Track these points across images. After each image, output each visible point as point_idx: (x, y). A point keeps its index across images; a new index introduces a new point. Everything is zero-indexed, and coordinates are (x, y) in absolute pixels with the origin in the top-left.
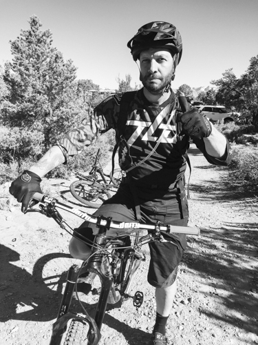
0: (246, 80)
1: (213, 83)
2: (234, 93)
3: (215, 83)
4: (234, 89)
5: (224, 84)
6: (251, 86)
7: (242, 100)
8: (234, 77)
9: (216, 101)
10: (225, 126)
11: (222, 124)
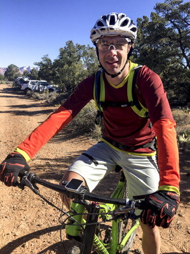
0: (59, 63)
1: (36, 64)
2: (51, 72)
3: (37, 64)
4: (51, 69)
5: (44, 65)
6: (63, 67)
7: (58, 77)
8: (50, 60)
9: (39, 77)
10: (50, 94)
11: (48, 93)
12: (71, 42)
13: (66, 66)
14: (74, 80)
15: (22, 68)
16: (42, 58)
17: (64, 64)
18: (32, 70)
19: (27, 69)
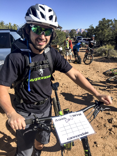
5: (90, 30)
6: (99, 32)
12: (104, 19)
13: (101, 31)
14: (104, 38)
15: (77, 30)
16: (90, 27)
17: (100, 30)
18: (83, 32)
19: (80, 30)
